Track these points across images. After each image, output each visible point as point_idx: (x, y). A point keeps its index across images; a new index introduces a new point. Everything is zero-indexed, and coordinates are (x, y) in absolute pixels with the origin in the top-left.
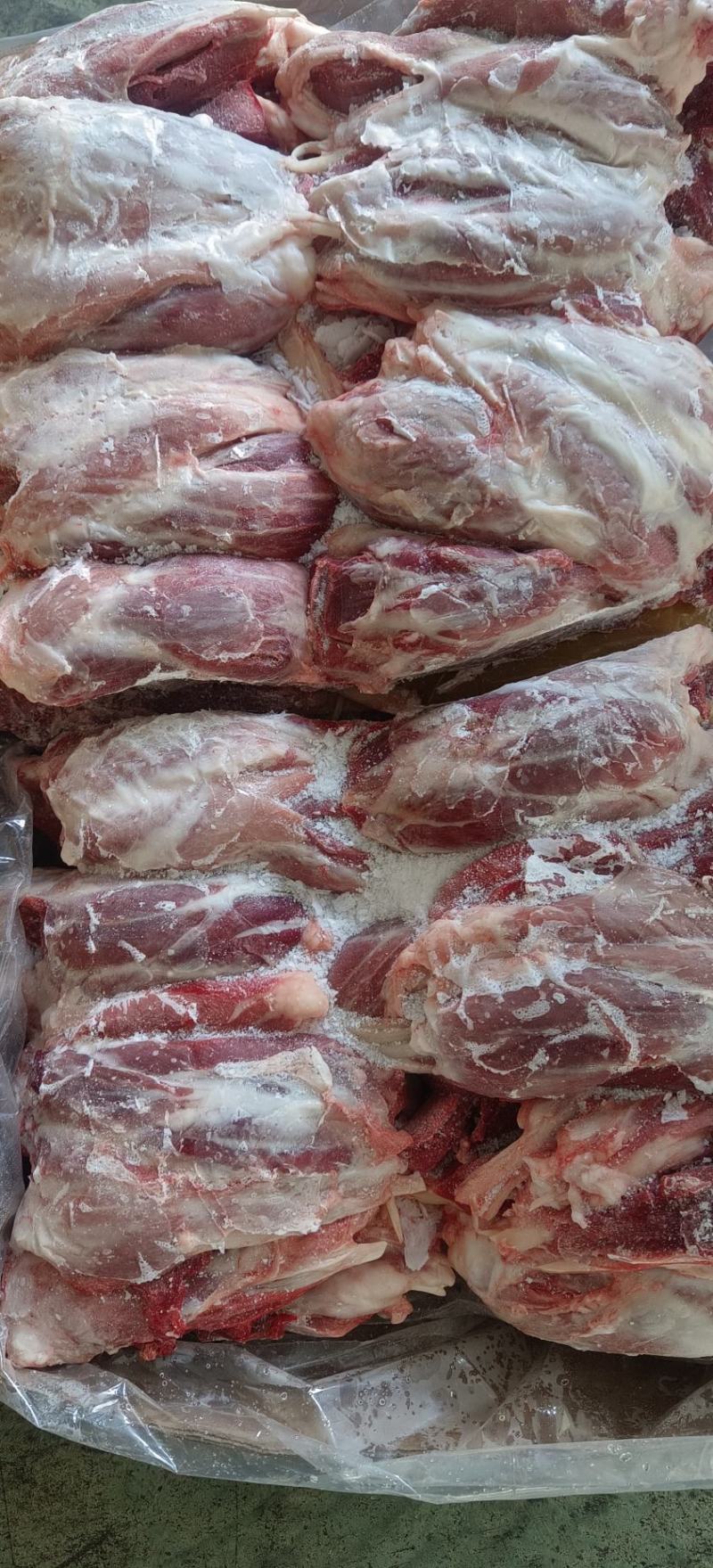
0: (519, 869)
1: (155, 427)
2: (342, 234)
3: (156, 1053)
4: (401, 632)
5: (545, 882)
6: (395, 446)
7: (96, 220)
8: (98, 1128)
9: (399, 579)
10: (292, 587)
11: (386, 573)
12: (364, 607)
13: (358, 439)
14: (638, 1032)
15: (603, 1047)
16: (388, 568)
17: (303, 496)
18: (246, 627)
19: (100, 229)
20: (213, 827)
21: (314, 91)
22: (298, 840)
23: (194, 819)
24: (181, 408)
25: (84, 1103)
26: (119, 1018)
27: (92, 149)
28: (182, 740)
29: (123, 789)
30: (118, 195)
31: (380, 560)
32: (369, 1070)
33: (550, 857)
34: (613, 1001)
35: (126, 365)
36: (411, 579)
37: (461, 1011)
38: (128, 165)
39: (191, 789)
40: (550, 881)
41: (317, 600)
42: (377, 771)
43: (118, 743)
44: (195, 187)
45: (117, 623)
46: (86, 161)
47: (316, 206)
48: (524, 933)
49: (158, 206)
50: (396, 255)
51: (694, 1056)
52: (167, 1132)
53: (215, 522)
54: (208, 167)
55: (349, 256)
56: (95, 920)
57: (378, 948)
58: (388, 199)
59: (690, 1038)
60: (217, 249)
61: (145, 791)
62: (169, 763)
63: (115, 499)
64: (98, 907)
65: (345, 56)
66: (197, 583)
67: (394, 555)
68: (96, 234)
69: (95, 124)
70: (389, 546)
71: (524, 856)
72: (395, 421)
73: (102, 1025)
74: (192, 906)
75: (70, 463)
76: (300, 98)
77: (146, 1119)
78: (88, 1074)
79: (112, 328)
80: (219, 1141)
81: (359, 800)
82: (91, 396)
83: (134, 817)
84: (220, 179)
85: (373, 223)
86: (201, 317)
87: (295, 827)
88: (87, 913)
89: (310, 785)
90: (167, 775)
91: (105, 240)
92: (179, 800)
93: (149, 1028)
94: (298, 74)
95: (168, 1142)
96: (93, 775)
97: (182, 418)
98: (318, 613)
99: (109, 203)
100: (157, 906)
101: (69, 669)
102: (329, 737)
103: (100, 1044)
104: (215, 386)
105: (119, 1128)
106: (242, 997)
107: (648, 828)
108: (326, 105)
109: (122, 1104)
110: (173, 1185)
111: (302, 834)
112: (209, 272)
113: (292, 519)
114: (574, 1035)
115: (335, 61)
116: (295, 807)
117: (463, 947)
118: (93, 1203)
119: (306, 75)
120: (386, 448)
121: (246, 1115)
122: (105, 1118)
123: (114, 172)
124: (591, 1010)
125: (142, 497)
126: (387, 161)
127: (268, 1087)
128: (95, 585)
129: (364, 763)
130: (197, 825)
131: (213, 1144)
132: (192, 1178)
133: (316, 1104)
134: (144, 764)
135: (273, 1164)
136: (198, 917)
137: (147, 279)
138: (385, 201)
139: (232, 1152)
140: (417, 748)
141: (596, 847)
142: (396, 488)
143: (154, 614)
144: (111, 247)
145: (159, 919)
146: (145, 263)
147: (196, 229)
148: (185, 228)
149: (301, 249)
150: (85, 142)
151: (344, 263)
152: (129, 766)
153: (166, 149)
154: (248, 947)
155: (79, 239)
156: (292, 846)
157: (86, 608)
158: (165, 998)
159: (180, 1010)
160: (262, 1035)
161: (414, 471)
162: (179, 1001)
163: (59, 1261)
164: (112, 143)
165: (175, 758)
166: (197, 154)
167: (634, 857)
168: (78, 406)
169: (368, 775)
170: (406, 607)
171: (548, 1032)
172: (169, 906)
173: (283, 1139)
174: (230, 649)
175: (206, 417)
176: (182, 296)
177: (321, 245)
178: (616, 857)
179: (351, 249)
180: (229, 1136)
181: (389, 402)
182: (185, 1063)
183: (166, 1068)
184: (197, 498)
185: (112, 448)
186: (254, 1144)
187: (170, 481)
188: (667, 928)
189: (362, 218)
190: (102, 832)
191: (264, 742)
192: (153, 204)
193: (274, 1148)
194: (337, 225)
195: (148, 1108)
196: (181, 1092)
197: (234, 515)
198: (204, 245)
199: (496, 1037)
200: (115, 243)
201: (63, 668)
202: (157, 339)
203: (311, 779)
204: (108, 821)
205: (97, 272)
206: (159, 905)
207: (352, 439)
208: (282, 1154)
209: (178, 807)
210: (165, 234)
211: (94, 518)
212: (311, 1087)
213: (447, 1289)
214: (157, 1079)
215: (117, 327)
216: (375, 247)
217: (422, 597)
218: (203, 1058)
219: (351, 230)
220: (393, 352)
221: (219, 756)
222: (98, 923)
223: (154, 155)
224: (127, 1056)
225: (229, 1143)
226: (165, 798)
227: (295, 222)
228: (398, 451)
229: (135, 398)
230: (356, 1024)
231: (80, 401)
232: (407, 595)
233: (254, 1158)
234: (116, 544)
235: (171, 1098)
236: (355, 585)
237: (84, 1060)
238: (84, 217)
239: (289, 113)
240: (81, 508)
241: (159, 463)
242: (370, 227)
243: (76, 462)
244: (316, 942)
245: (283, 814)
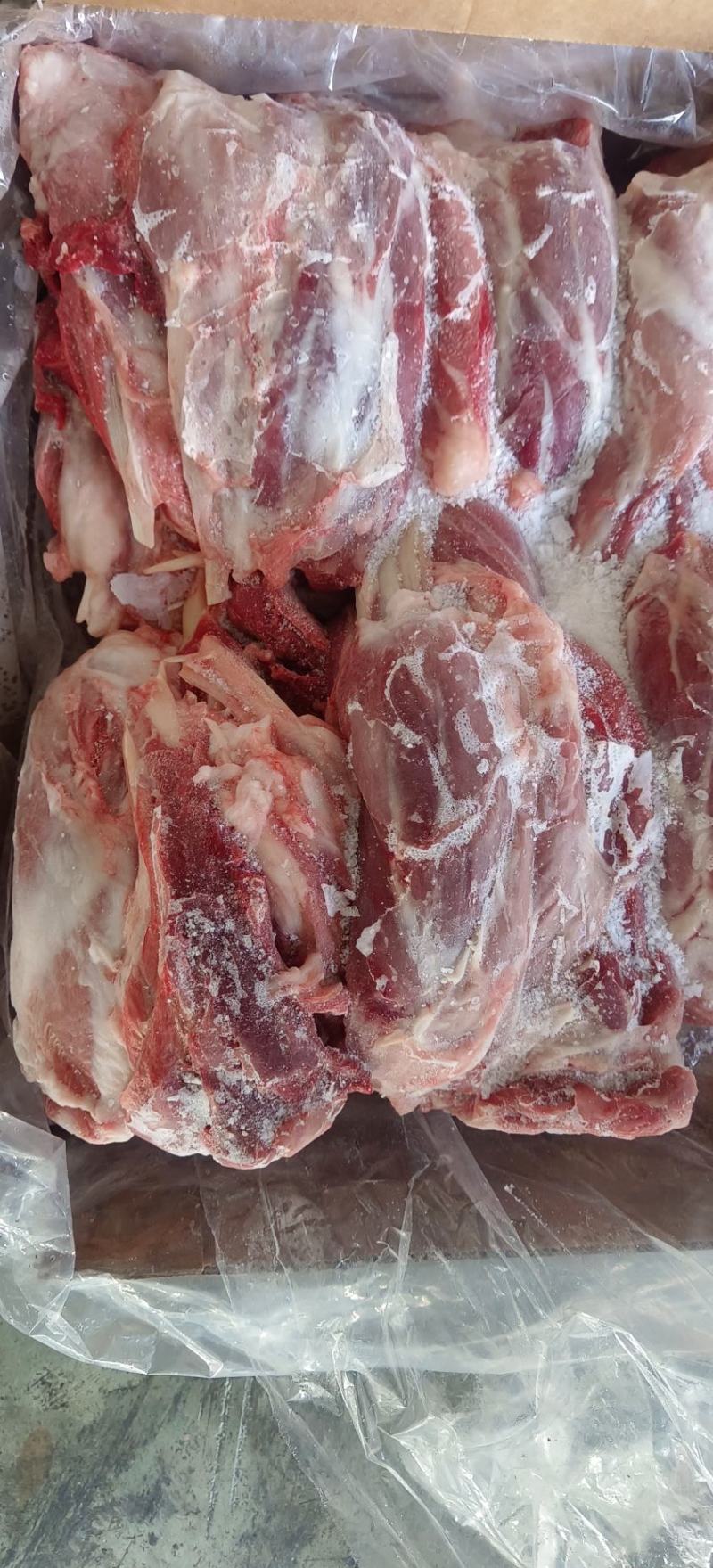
0: (619, 737)
3: (415, 259)
5: (606, 766)
8: (329, 174)
14: (442, 861)
15: (424, 815)
22: (651, 471)
23: (697, 335)
26: (454, 220)
33: (630, 777)
34: (479, 833)
37: (458, 648)
40: (607, 773)
48: (553, 733)
51: (405, 929)
52: (327, 258)
56: (577, 199)
57: (517, 562)
59: (428, 926)
64: (590, 205)
71: (633, 745)
73: (445, 198)
74: (587, 326)
77: (342, 233)
78: (392, 169)
80: (312, 325)
81: (693, 553)
88: (584, 191)
95: (315, 257)
100: (591, 280)
105: (331, 198)
106: (471, 381)
107: (648, 902)
110: (260, 260)
111: (658, 477)
114: (439, 780)
116: (689, 473)
117: (534, 655)
118: (238, 157)
121: (341, 364)
122: (342, 184)
124: (470, 803)
127: (365, 401)
130: (689, 337)
131: (309, 316)
132: (270, 285)
133: (340, 464)
135: (275, 396)
136: (574, 332)
139: (297, 341)
141: (639, 834)
145: (575, 280)
154: (532, 394)
156: (644, 464)
158: (478, 279)
159: (464, 297)
160: (420, 404)
162: (473, 297)
163: (159, 113)
167: (622, 880)
171: (442, 748)
173: (304, 414)
178: (625, 857)
180: (317, 339)
182: (402, 294)
183: (398, 268)
186: (303, 372)
188: (548, 911)
193: (294, 400)
195: (355, 238)
196: (372, 281)
199: (432, 686)
208: (286, 411)
212: (360, 459)
213: (84, 624)
214: (387, 254)
218: (405, 319)
222: (573, 202)
224: (410, 222)
225: (308, 338)
230: (424, 527)
233: (287, 370)
235: (366, 269)
237: (407, 167)
244: (520, 488)
245: (685, 455)
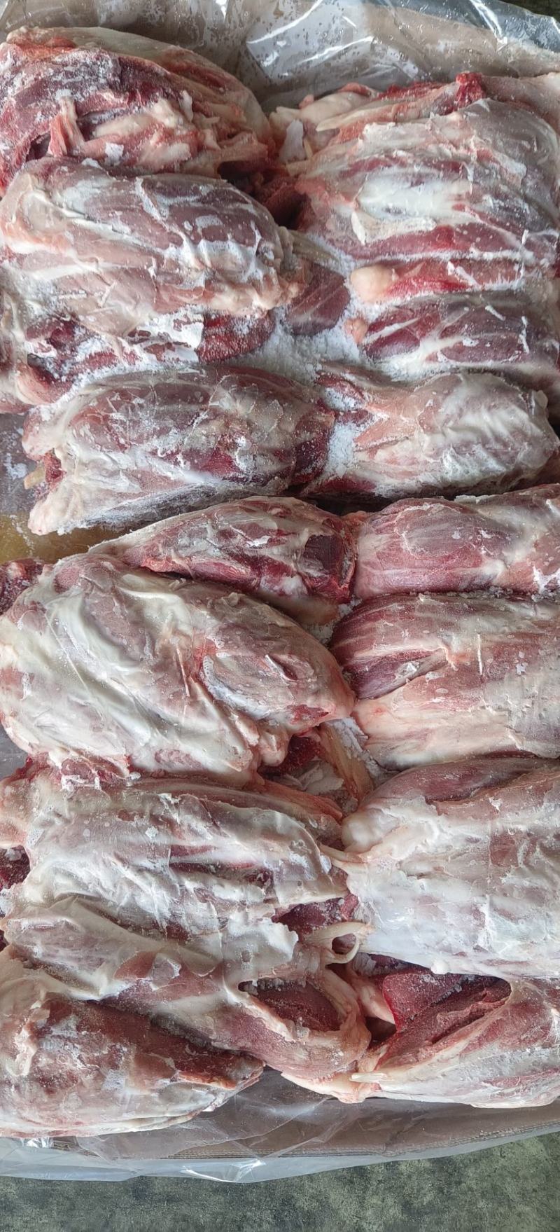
0: (206, 337)
1: (482, 681)
2: (319, 845)
3: (478, 239)
4: (284, 517)
5: (189, 323)
6: (284, 653)
7: (538, 850)
8: (518, 193)
9: (284, 555)
10: (369, 569)
11: (295, 562)
12: (312, 540)
13: (313, 667)
14: (134, 195)
15: (160, 188)
16: (292, 565)
17: (359, 638)
18: (408, 527)
19: (533, 842)
20: (434, 393)
21: (335, 1012)
22: (369, 391)
23: (448, 399)
24: (461, 697)
25: (529, 212)
26: (504, 271)
27: (544, 907)
28: (458, 461)
29: (503, 431)
30: (519, 870)
31: (299, 574)
32: (324, 229)
33: (182, 346)
34: (150, 217)
35: (510, 740)
36: (275, 553)
37: (258, 237)
38: (511, 896)
39: (451, 424)
40: (184, 323)
41: (349, 563)
42: (306, 436)
43: (507, 467)
44: (450, 881)
45: (511, 529)
46: (549, 896)
47: (341, 878)
48: (208, 283)
49: (483, 863)
50: (273, 818)
51: (96, 180)
52: (471, 178)
53: (433, 609)
54: (437, 901)
55: (315, 825)
56: (522, 338)
57: (313, 309)
58: (278, 869)
59: (98, 191)
60: (430, 827)
61: (485, 426)
62: (467, 444)
63: (514, 629)
64: (520, 347)
65: (308, 1030)
66: (448, 558)
67: (288, 575)
68: (537, 839)
69: (543, 933)
70: (291, 584)
71: (202, 349)
72: (282, 675)
73: (516, 268)
74: (450, 342)
75: (553, 658)
76: (349, 1008)
77: (486, 191)
78: (526, 232)
79: (520, 769)
80: (435, 171)
81: (321, 417)
82: (536, 711)
83: (495, 406)
84: (428, 891)
85: (292, 848)
86: (442, 777)
87: (371, 399)
88: (529, 346)
89: (358, 434)
90: (470, 436)
91: (529, 835)
92: (460, 416)
93: (481, 262)
94: (351, 1029)
95: (470, 172)
96: (526, 444)
97: (460, 688)
98: (349, 555)
99: (526, 863)
100: (477, 342)
101: (548, 502)
102: (341, 471)
103: (517, 256)
104: (432, 726)
105: (504, 188)
106: (415, 278)
107: (105, 369)
108: (325, 998)
109: (502, 204)
110: (467, 148)
111: (366, 394)
112: (437, 809)
113: (368, 619)
114: (180, 199)
115: (317, 1029)
116: (371, 416)
117: (253, 284)
118: (522, 148)
119: (344, 1027)
120: (291, 654)
121: (415, 189)
122: (514, 197)
123: (523, 888)
124: (166, 213)
125: (493, 629)
126: (278, 906)
127: (398, 212)
128: (529, 564)
129: (316, 446)
130: (447, 395)
131: (439, 169)
132: (454, 150)
133: (365, 201)
134: (487, 446)
135: (397, 160)
136: (445, 333)
137: (491, 799)
138: (280, 867)
139: (426, 164)
140: (276, 443)
141: (147, 350)
142: (283, 628)
143: (483, 532)
144: (523, 828)
145: (475, 333)
146: (493, 814)
147: (448, 847)
148: (458, 847)
149: (355, 842)
150: (551, 913)
151: (318, 821)
152: (498, 447)
153: (476, 913)
154: (409, 313)
155: (552, 835)
156: (373, 387)
157: (536, 545)
158: (471, 281)
159: (460, 270)
160: (401, 257)
161: (268, 634)
162: (461, 277)
163: (542, 121)
164: (526, 913)
165: (461, 449)
166: (448, 913)
167: (119, 343)
168: (546, 706)
169: (314, 435)
170: (280, 533)
171: (200, 205)
172: (467, 342)
173: (388, 176)
174: (421, 512)
175: (441, 690)
176: (460, 790)
177: (337, 843)
178: (132, 343)
179: (313, 831)
180: (427, 175)
181: (285, 694)
182: (458, 230)
183: (472, 227)
184: (448, 625)
185: (518, 666)
186: (409, 170)
187: (470, 639)
188: (102, 279)
189: (302, 854)
190: (518, 400)
191: (393, 461)
192: (487, 864)
193: (395, 169)
194: (324, 853)
195: (484, 198)
196: (460, 208)
197: (417, 614)
198: (442, 831)
199: (235, 210)
200: (519, 832)
201: (553, 503)
202: (481, 762)
203: (356, 440)
204: (514, 407)
205: (536, 806)
206: (475, 344)
207: (318, 670)
208: (389, 166)
209: (461, 410)
210: (477, 841)
211: (531, 619)
212: (367, 212)
213: (276, 111)
214: (478, 220)
215: (516, 769)
216: (291, 827)
217: (267, 538)
218: (443, 235)
219: (311, 846)
220: (279, 746)
221: (429, 446)
222: (520, 336)
223: (488, 904)
224: (500, 243)
225: (427, 170)
226: (470, 419)
227: (360, 862)
228: (281, 649)
229: (499, 709)
230: (332, 263)
231: (545, 710)
232: (279, 543)
233: (410, 161)
234: (512, 600)
235: (467, 204)
236: (320, 559)
237: (529, 245)
238: (548, 852)
239: (359, 1000)
240: (542, 625)
241: (479, 653)
242: (295, 844)
243: (548, 658)
244: (357, 324)
245: (380, 406)
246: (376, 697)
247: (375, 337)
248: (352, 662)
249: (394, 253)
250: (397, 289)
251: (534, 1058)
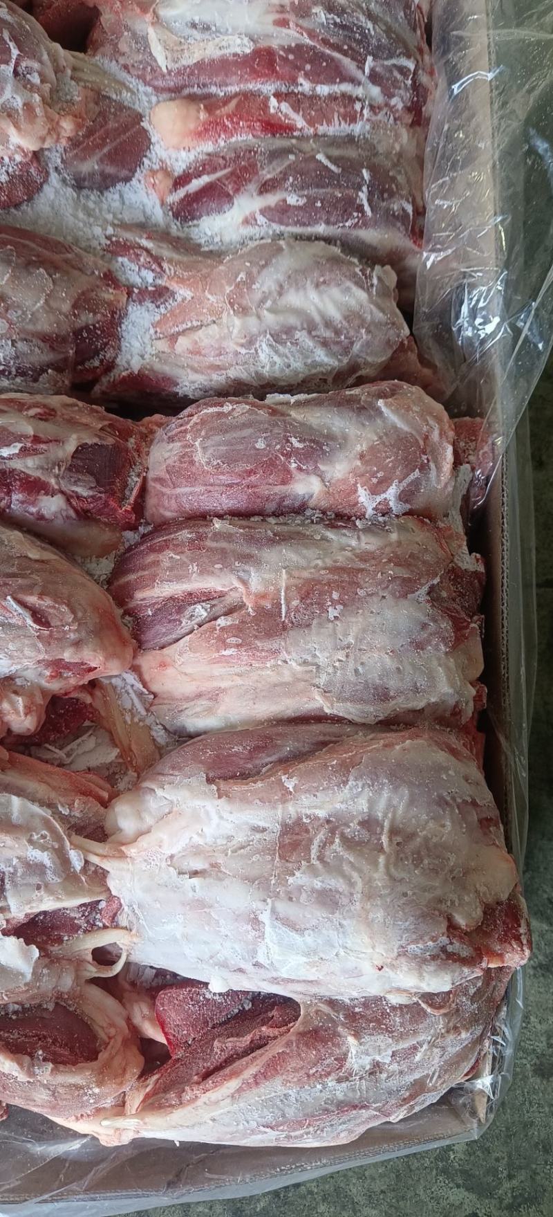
1: (284, 628)
2: (69, 836)
4: (46, 420)
6: (32, 594)
7: (337, 840)
9: (42, 468)
10: (158, 486)
11: (57, 477)
12: (81, 450)
13: (73, 611)
16: (53, 481)
17: (140, 573)
18: (203, 433)
19: (333, 831)
20: (248, 264)
21: (95, 1037)
22: (170, 261)
23: (265, 272)
24: (256, 649)
25: (373, 33)
26: (342, 110)
27: (337, 915)
28: (276, 352)
29: (335, 314)
30: (311, 868)
31: (62, 492)
32: (117, 53)
35: (317, 702)
36: (30, 466)
37: (15, 52)
38: (298, 899)
39: (269, 303)
41: (136, 479)
42: (87, 318)
43: (340, 361)
44: (226, 882)
45: (331, 437)
46: (345, 901)
47: (100, 876)
49: (268, 858)
50: (9, 803)
53: (228, 537)
54: (211, 907)
55: (65, 812)
56: (363, 196)
57: (99, 154)
58: (11, 870)
60: (207, 813)
61: (313, 308)
62: (289, 331)
63: (329, 562)
64: (360, 209)
65: (50, 1066)
66: (250, 473)
67: (47, 494)
68: (337, 827)
69: (333, 946)
70: (51, 506)
72: (29, 621)
73: (358, 106)
74: (272, 199)
75: (375, 599)
76: (112, 1031)
78: (370, 58)
79: (327, 738)
82: (351, 665)
83: (324, 282)
84: (200, 894)
85: (30, 841)
86: (230, 749)
87: (173, 272)
88: (370, 205)
89: (158, 318)
90: (293, 320)
91: (328, 822)
92: (280, 294)
93: (314, 97)
94: (112, 1058)
96: (363, 331)
97: (256, 637)
98: (138, 469)
99: (321, 858)
100: (305, 200)
101: (381, 403)
102: (136, 365)
103: (359, 92)
104: (224, 684)
106: (229, 116)
108: (82, 1020)
109: (338, 20)
111: (166, 266)
112: (218, 790)
113: (152, 550)
115: (64, 1063)
116: (173, 294)
117: (10, 112)
119: (103, 1056)
120: (41, 595)
123: (313, 890)
125: (303, 562)
126: (9, 916)
127: (206, 28)
128: (352, 481)
129: (103, 331)
130: (263, 267)
133: (164, 13)
134: (314, 333)
136: (265, 188)
137: (284, 778)
138: (15, 867)
140: (45, 325)
142: (37, 561)
143: (293, 440)
144: (322, 814)
145: (302, 188)
146: (286, 796)
147: (230, 838)
148: (241, 838)
149: (120, 830)
150: (344, 923)
151: (71, 806)
152: (328, 334)
153: (255, 922)
154: (221, 161)
155: (356, 821)
156: (176, 257)
157: (362, 456)
158: (300, 122)
160: (213, 89)
161: (14, 570)
162: (286, 116)
164: (314, 922)
165: (281, 336)
166: (222, 922)
168: (364, 658)
169: (99, 316)
170: (36, 439)
172: (293, 200)
174: (220, 415)
175: (233, 640)
176: (250, 766)
177: (98, 832)
179: (63, 819)
181: (34, 646)
182: (281, 53)
183: (299, 49)
184: (246, 558)
185: (330, 609)
187: (272, 576)
189: (43, 848)
190: (355, 275)
191: (196, 352)
192: (273, 860)
194: (76, 846)
195: (314, 11)
196: (283, 23)
197: (209, 543)
198: (221, 818)
200: (317, 818)
201: (386, 404)
202: (280, 729)
203: (155, 325)
204: (349, 284)
205: (338, 786)
206: (302, 202)
207: (80, 614)
209: (281, 286)
210: (264, 830)
211: (353, 549)
212: (167, 28)
214: (307, 41)
215: (321, 738)
216: (33, 815)
217: (19, 445)
218: (265, 58)
219: (58, 838)
220: (28, 711)
221: (240, 332)
222: (360, 193)
223: (269, 911)
226: (294, 299)
227: (122, 856)
228: (29, 589)
229: (305, 663)
230: (126, 95)
231: (362, 664)
232: (36, 452)
234: (332, 526)
235: (292, 18)
236: (92, 474)
237: (374, 78)
238: (348, 843)
239: (129, 1020)
240: (364, 557)
241: (283, 594)
242: (35, 837)
243: (368, 599)
244: (160, 176)
245: (181, 281)
246: (162, 648)
247: (181, 193)
248: (132, 605)
249: (205, 85)
250: (206, 130)
251: (326, 1095)
